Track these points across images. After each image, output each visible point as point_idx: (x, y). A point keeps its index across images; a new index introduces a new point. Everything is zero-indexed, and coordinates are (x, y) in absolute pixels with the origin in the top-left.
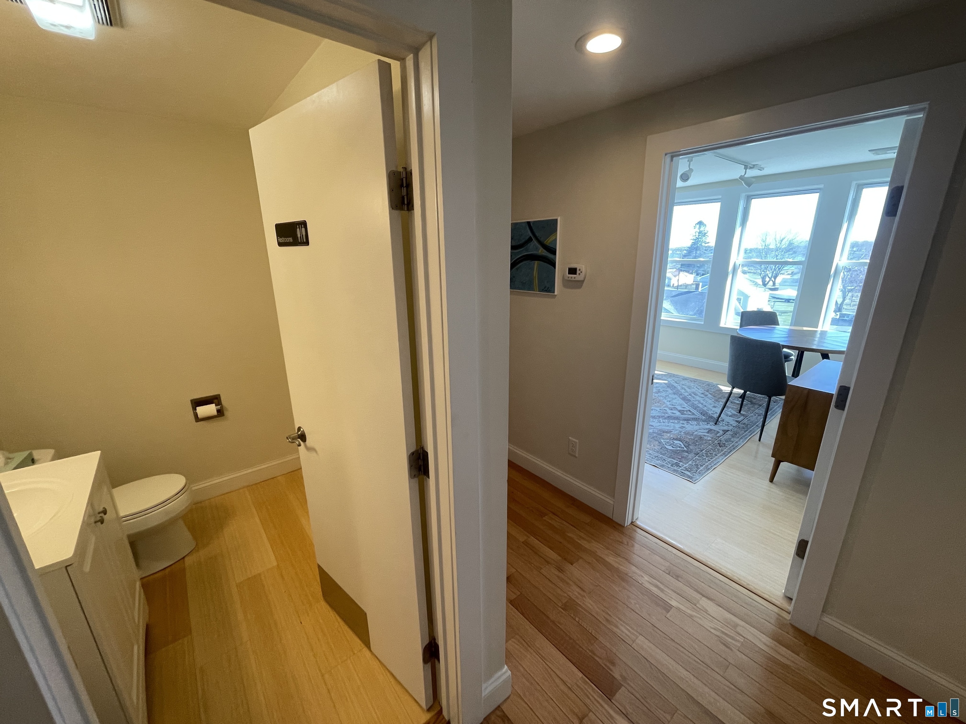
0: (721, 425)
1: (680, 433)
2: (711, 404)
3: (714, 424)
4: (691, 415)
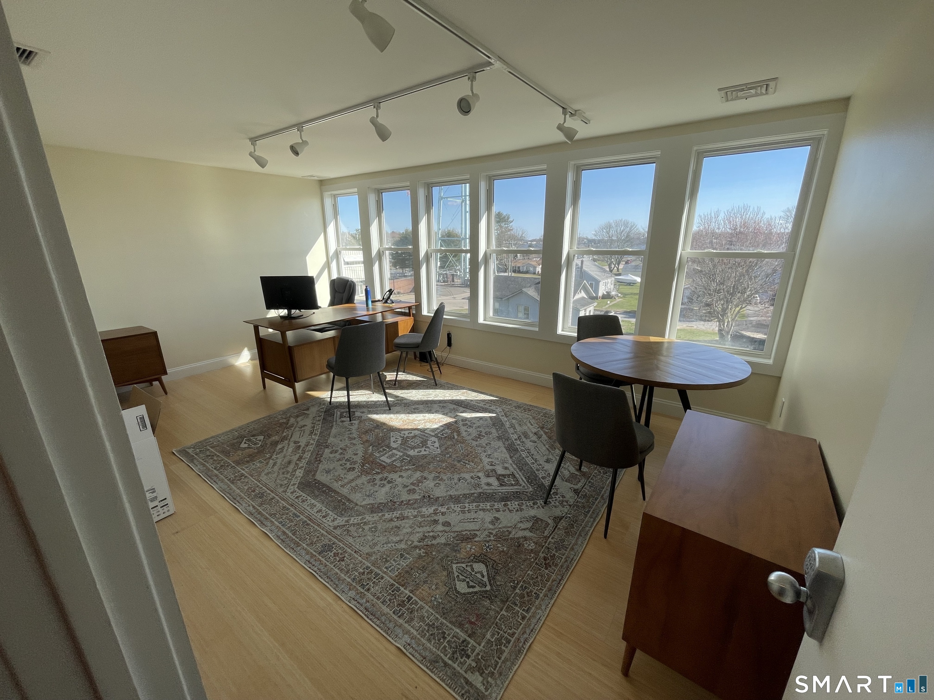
0: (553, 503)
1: (488, 539)
2: (544, 456)
3: (543, 504)
4: (512, 485)
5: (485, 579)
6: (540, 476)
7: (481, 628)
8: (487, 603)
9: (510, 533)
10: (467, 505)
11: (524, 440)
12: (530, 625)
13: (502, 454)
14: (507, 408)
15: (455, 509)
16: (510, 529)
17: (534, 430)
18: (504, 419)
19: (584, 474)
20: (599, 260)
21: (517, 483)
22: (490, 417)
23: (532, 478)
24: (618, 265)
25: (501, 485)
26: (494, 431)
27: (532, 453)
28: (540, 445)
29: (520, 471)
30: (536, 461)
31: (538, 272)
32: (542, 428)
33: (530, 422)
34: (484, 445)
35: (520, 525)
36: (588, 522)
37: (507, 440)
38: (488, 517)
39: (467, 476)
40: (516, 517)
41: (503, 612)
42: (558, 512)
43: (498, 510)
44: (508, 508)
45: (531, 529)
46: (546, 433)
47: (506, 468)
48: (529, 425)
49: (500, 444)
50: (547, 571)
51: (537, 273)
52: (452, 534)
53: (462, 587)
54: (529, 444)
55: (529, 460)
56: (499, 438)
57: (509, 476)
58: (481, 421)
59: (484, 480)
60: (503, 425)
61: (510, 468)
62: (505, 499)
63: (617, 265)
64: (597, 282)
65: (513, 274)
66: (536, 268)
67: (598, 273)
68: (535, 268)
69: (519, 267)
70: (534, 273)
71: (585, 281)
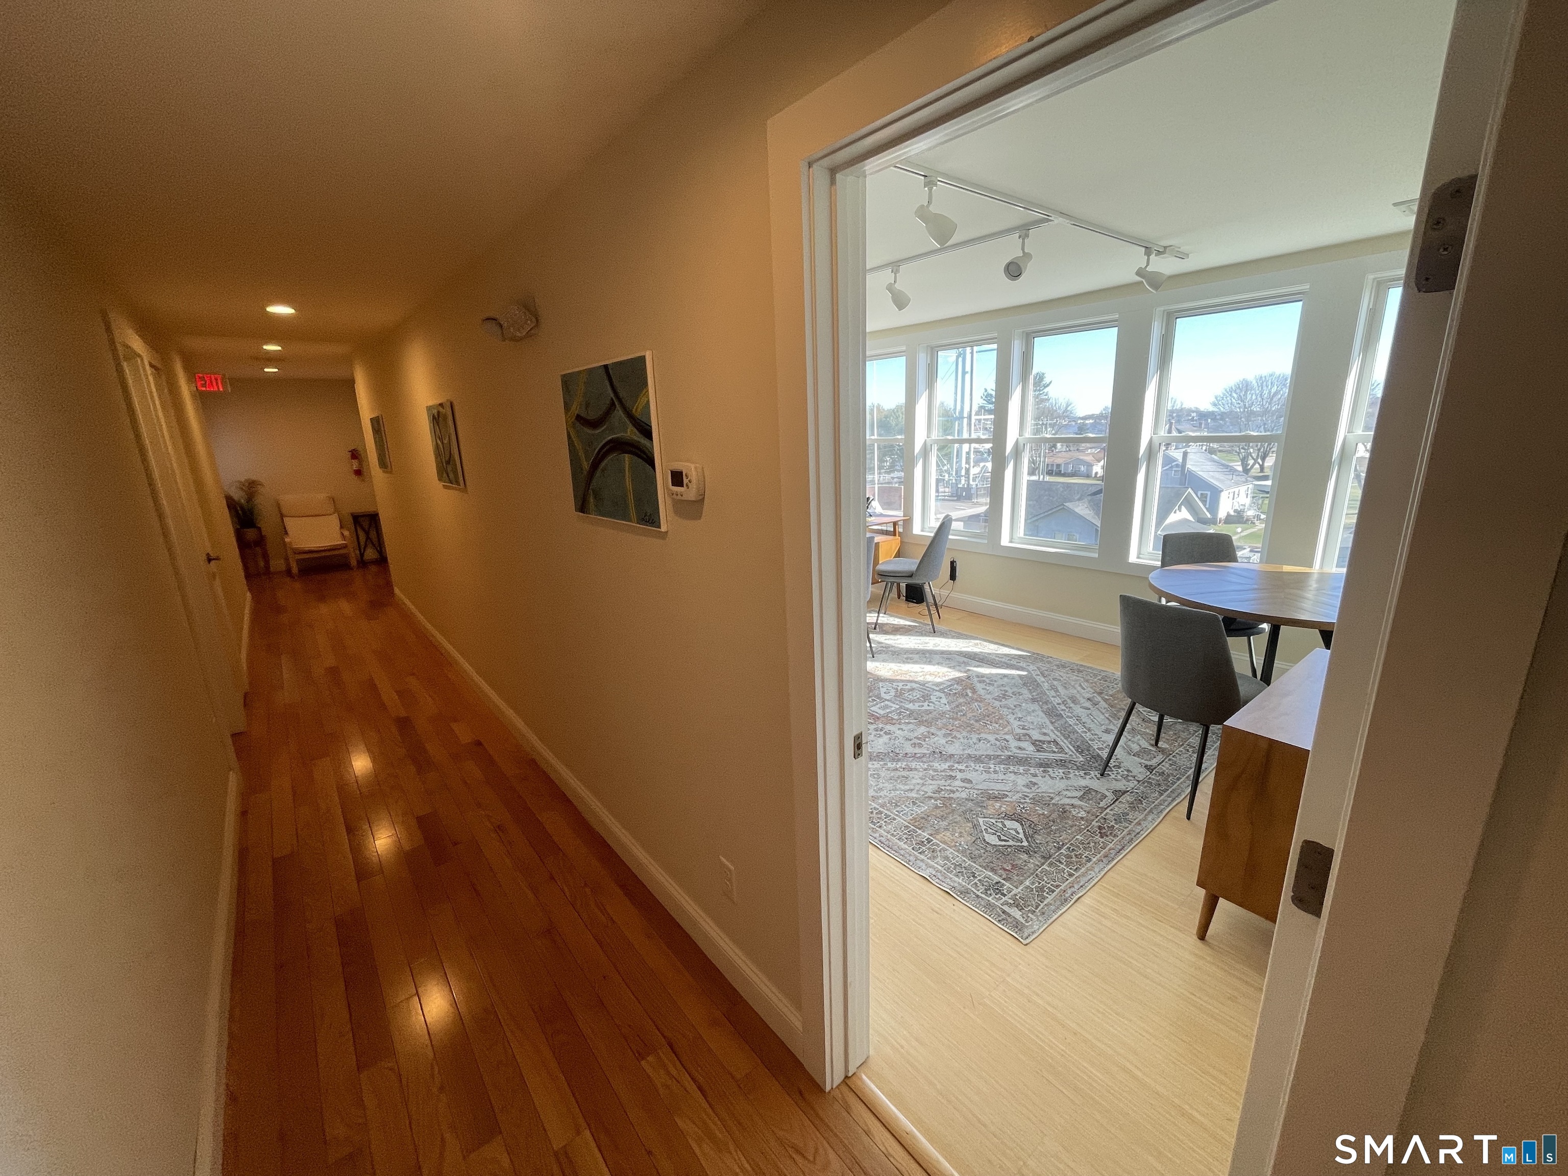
0: (1113, 776)
1: (1022, 801)
2: (1102, 725)
3: (1099, 776)
5: (1021, 836)
6: (1096, 747)
7: (1017, 875)
8: (1025, 857)
9: (1052, 798)
10: (992, 766)
11: (1072, 705)
12: (1079, 882)
13: (1039, 717)
14: (1044, 667)
15: (977, 768)
16: (1052, 795)
17: (1087, 695)
18: (1040, 679)
19: (1163, 751)
20: (1220, 451)
21: (1061, 750)
22: (1020, 676)
23: (1082, 748)
24: (1263, 459)
25: (1038, 751)
26: (1025, 691)
27: (1083, 721)
28: (1095, 713)
29: (1066, 738)
30: (1089, 730)
31: (1096, 473)
32: (1100, 694)
33: (1080, 685)
34: (1012, 706)
35: (1065, 793)
36: (1165, 801)
37: (1046, 703)
38: (1021, 781)
39: (991, 738)
40: (1060, 785)
41: (1044, 866)
42: (1121, 785)
43: (1035, 775)
44: (1049, 775)
45: (1081, 798)
46: (1105, 700)
47: (1045, 734)
48: (1079, 688)
49: (1035, 706)
50: (1102, 840)
51: (1093, 476)
52: (976, 792)
53: (993, 840)
54: (1078, 710)
55: (1079, 729)
56: (1034, 700)
57: (1049, 742)
58: (1006, 679)
59: (1013, 744)
60: (1038, 685)
61: (1051, 734)
62: (1045, 765)
63: (1259, 461)
64: (1216, 493)
65: (1047, 478)
66: (1092, 466)
67: (1217, 475)
68: (1090, 466)
69: (1058, 466)
70: (1088, 476)
71: (1190, 490)
